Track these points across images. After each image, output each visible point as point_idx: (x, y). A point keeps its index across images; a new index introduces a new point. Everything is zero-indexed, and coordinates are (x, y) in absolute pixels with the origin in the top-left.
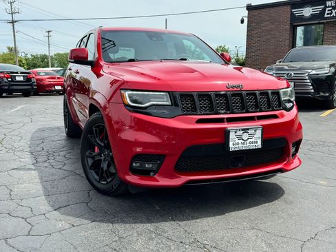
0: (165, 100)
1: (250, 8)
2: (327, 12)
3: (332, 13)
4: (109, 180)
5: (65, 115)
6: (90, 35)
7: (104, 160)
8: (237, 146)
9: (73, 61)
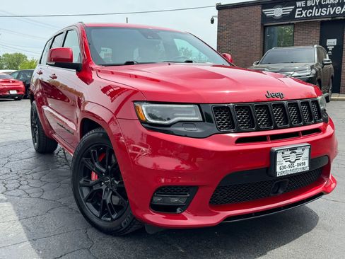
0: (194, 114)
1: (220, 7)
2: (297, 13)
3: (302, 14)
4: (114, 217)
5: (33, 127)
6: (67, 31)
7: (106, 190)
8: (284, 170)
9: (54, 63)
